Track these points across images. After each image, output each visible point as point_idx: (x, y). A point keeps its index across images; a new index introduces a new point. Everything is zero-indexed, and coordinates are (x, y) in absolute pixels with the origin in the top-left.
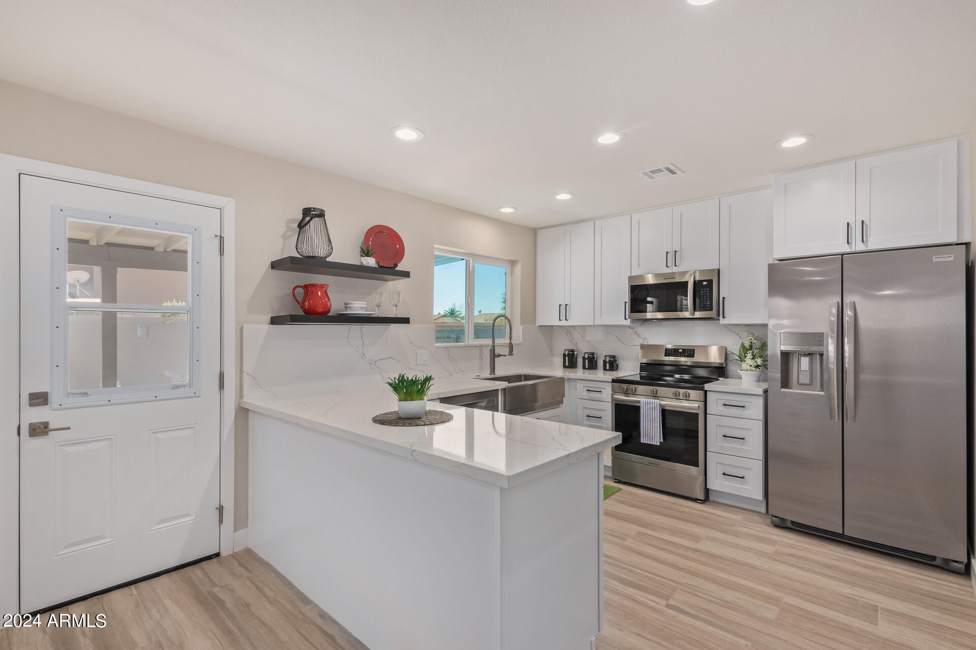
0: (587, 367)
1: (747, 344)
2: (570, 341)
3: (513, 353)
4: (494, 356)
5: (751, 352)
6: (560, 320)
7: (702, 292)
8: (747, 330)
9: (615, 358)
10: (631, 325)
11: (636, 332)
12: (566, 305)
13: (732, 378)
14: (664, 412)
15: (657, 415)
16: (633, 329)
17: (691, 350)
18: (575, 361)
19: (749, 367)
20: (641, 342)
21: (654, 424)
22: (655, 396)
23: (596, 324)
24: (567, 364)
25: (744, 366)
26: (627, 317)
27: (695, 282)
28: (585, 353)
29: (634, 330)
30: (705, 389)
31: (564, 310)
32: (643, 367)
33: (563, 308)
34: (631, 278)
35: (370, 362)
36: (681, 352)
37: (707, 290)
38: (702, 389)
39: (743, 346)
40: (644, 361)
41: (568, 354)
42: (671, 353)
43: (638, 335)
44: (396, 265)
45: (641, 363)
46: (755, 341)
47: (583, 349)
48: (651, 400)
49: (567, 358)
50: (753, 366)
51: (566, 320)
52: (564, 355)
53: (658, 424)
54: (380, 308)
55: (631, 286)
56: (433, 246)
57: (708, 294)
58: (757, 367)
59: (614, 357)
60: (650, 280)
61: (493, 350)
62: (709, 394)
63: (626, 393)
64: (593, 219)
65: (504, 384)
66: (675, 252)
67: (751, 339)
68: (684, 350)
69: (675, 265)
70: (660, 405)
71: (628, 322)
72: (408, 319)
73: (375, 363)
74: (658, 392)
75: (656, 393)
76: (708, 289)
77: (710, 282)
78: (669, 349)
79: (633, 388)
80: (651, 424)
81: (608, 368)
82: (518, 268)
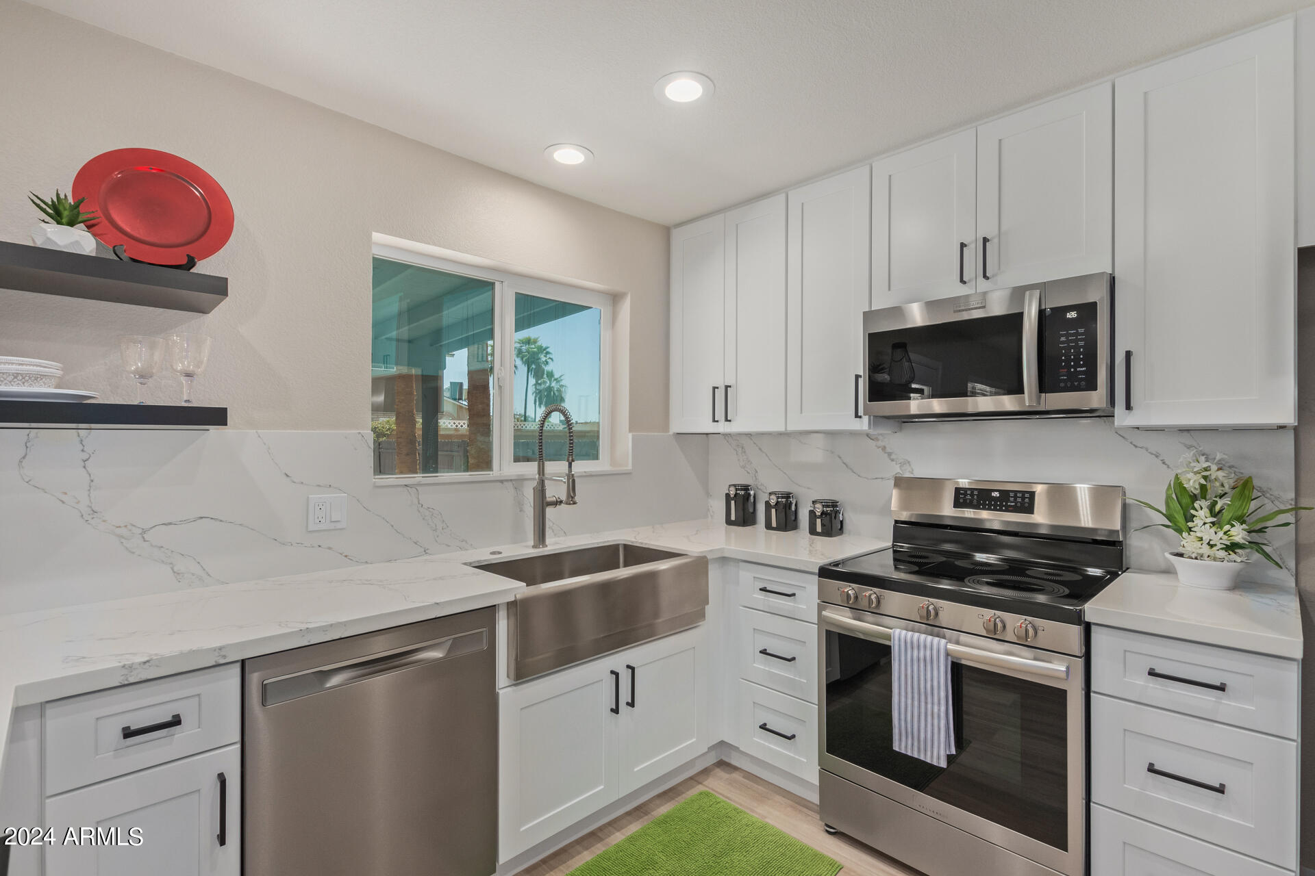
0: (774, 524)
1: (1192, 482)
2: (743, 467)
3: (576, 499)
4: (543, 503)
5: (1205, 504)
6: (714, 421)
7: (1063, 339)
8: (1186, 445)
9: (837, 506)
10: (872, 432)
11: (884, 448)
12: (727, 387)
13: (1142, 570)
14: (959, 672)
15: (940, 681)
16: (877, 439)
17: (1023, 493)
18: (751, 510)
19: (1205, 550)
20: (896, 470)
21: (929, 706)
22: (931, 623)
23: (791, 428)
24: (733, 518)
25: (1189, 543)
26: (861, 412)
27: (1041, 313)
28: (770, 494)
29: (880, 443)
30: (1087, 620)
31: (723, 397)
32: (902, 530)
33: (720, 395)
34: (869, 316)
35: (118, 531)
36: (995, 499)
37: (1077, 334)
38: (1077, 618)
39: (1179, 486)
40: (904, 516)
41: (736, 495)
42: (971, 501)
43: (890, 454)
44: (191, 263)
45: (896, 522)
46: (1220, 474)
47: (768, 485)
48: (923, 636)
49: (733, 502)
50: (1220, 546)
51: (727, 420)
52: (728, 495)
53: (943, 708)
54: (151, 382)
55: (870, 335)
56: (370, 236)
57: (1081, 343)
58: (1232, 547)
59: (834, 504)
60: (917, 317)
61: (541, 491)
62: (1097, 636)
63: (856, 608)
64: (783, 189)
65: (515, 589)
66: (985, 240)
67: (1206, 469)
68: (1005, 494)
69: (985, 276)
70: (947, 654)
71: (863, 424)
72: (223, 412)
73: (144, 531)
74: (941, 614)
75: (937, 614)
76: (1081, 330)
77: (1089, 311)
78: (965, 490)
79: (873, 597)
80: (923, 704)
81: (819, 529)
82: (626, 308)
